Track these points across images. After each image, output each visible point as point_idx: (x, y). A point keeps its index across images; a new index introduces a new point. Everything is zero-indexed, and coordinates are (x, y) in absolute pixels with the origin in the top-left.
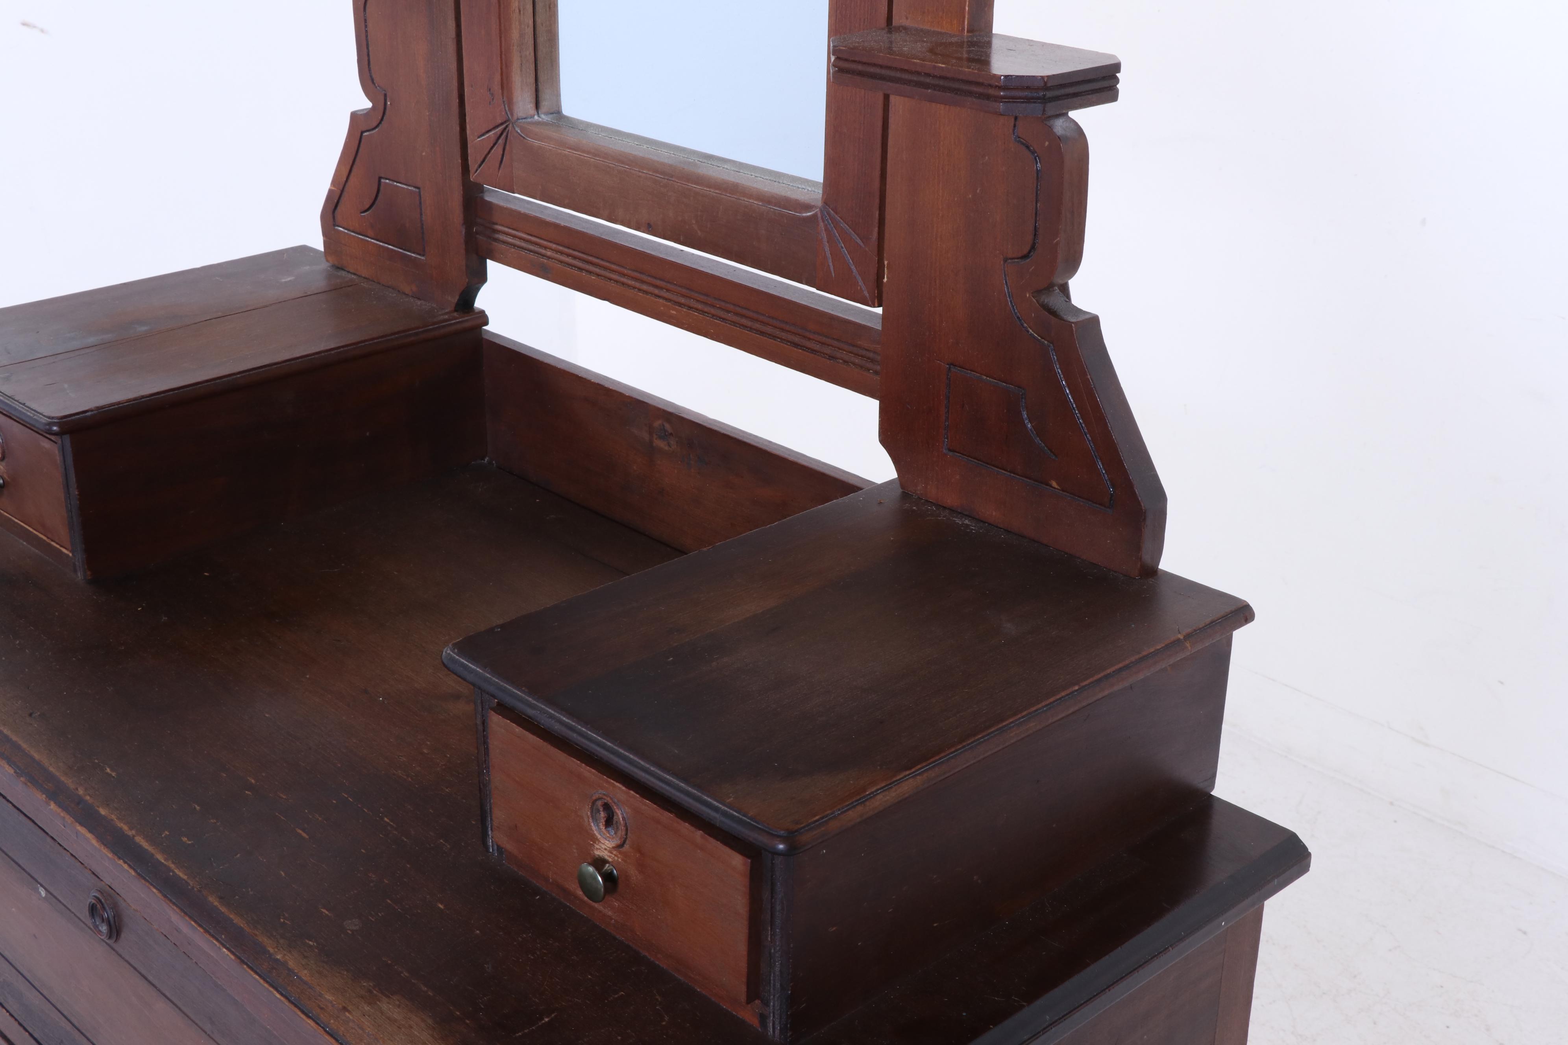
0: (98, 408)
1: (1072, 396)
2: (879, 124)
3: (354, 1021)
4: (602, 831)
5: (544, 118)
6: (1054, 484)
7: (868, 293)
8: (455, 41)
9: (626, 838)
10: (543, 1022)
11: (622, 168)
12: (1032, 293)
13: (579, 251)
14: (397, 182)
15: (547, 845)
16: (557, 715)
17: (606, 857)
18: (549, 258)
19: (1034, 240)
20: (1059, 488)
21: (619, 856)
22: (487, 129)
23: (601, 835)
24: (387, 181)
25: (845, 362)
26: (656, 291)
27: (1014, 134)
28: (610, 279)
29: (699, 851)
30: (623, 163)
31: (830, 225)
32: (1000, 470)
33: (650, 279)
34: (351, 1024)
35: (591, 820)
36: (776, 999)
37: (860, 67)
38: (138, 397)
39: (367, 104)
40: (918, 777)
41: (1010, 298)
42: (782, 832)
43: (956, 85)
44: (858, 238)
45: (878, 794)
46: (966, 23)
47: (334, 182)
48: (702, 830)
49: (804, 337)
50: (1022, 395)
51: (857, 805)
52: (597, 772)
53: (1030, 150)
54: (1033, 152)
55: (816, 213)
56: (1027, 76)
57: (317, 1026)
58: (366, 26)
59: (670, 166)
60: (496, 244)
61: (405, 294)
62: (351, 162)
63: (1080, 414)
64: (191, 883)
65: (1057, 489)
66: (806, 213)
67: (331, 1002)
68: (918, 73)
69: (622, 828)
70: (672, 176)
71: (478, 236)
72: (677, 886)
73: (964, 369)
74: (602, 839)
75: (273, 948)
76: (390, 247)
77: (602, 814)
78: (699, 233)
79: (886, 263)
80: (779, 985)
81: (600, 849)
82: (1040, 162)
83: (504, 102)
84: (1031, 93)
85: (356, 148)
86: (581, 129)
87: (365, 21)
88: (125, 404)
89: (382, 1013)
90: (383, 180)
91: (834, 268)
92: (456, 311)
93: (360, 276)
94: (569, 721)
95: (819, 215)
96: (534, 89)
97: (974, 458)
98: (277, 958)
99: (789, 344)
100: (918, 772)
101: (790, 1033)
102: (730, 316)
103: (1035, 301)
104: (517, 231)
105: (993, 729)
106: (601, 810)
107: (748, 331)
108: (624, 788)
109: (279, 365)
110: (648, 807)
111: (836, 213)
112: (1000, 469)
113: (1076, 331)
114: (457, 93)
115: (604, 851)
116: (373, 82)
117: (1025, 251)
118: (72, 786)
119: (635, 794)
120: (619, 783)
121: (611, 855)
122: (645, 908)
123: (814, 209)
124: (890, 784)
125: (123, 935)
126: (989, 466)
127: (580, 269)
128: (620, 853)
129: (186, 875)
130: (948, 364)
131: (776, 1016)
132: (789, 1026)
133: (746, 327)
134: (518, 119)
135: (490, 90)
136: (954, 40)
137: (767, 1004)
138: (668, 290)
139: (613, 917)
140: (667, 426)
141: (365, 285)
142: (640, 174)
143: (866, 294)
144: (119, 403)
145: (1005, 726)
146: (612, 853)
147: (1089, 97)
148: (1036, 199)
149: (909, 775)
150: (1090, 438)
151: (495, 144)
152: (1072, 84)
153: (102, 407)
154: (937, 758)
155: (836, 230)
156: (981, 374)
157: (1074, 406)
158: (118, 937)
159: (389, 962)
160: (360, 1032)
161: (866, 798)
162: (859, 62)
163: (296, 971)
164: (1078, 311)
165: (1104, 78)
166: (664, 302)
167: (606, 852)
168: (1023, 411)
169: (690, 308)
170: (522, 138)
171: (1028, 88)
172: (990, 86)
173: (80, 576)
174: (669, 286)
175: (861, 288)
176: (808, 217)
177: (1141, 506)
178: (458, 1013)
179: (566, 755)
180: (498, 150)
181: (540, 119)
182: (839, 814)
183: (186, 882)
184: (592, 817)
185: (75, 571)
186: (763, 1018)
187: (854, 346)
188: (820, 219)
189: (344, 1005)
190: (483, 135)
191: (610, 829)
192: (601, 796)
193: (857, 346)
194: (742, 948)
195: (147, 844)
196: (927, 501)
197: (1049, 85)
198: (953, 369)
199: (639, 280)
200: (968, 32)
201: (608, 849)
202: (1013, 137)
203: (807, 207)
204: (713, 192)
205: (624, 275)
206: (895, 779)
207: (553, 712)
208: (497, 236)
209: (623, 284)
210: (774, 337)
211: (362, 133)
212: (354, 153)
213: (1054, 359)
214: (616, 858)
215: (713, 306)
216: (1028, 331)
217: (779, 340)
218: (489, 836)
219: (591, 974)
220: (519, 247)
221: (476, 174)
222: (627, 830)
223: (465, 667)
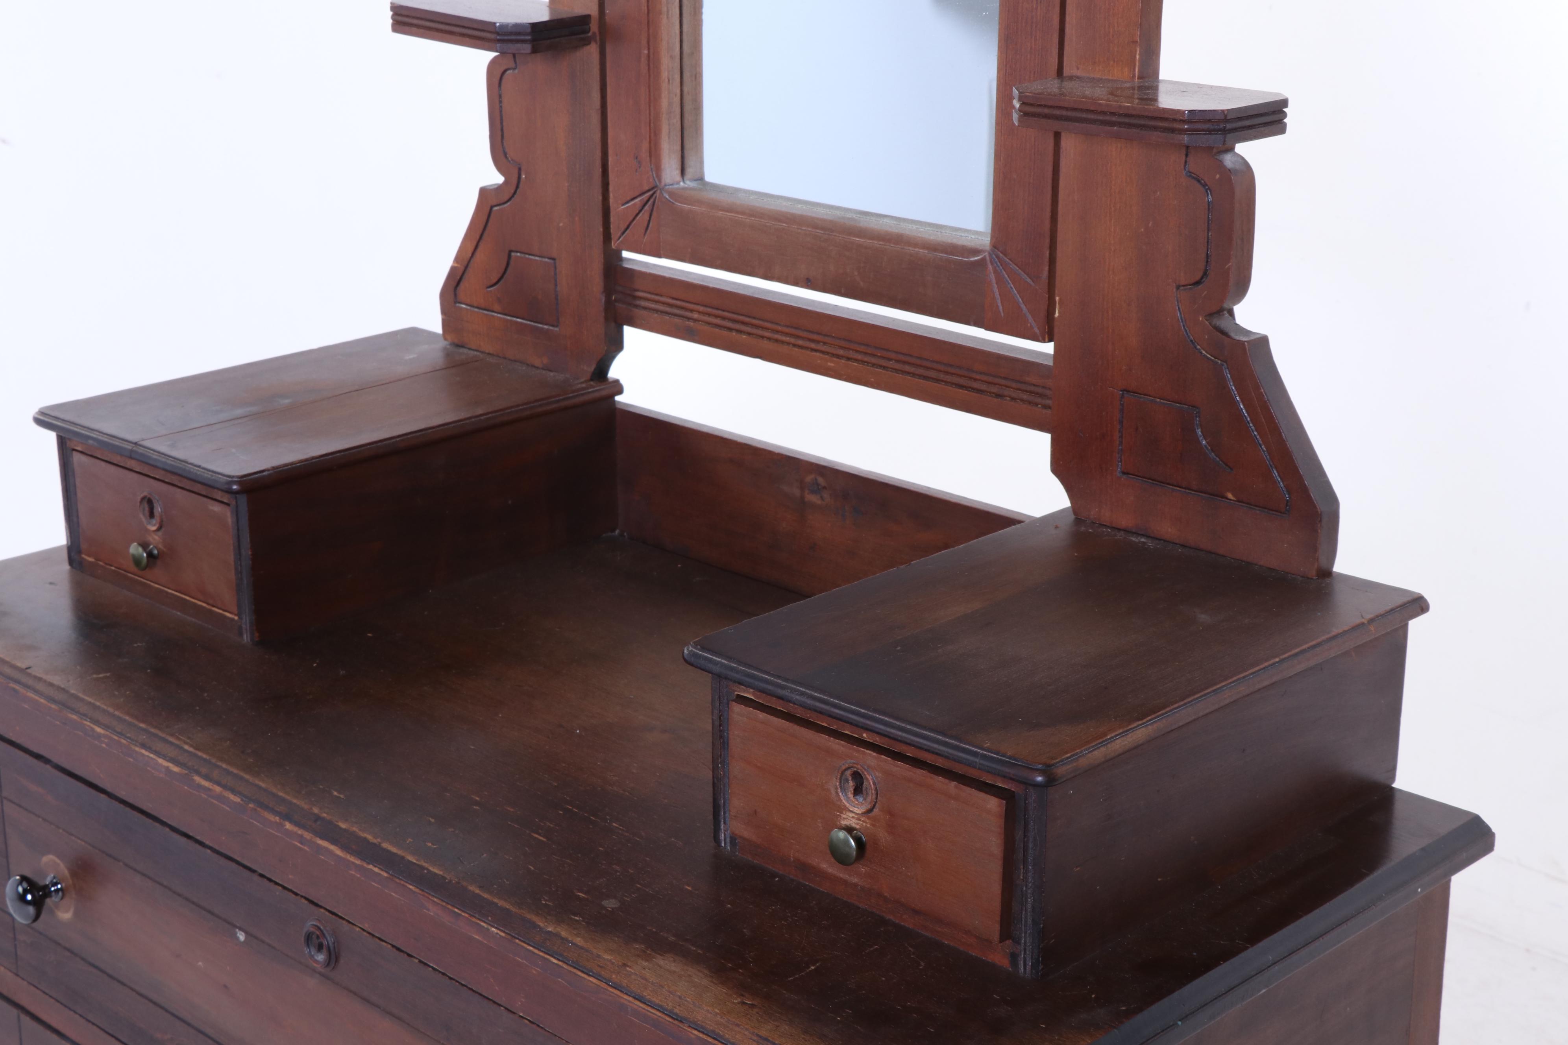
0: (274, 468)
1: (1246, 411)
2: (1050, 169)
3: (636, 974)
4: (851, 800)
5: (689, 184)
6: (1230, 496)
7: (1039, 328)
8: (600, 112)
9: (876, 802)
10: (810, 969)
11: (780, 226)
12: (1205, 316)
13: (729, 312)
14: (530, 255)
15: (789, 825)
16: (809, 692)
17: (854, 825)
18: (695, 320)
19: (1206, 267)
20: (1234, 499)
21: (868, 821)
22: (632, 197)
23: (849, 803)
24: (519, 254)
25: (1013, 399)
26: (813, 345)
27: (1185, 169)
28: (763, 337)
29: (953, 801)
30: (780, 221)
31: (999, 267)
32: (1176, 488)
33: (805, 334)
34: (633, 977)
35: (839, 790)
36: (1028, 935)
37: (1046, 111)
38: (309, 458)
39: (499, 179)
40: (1149, 727)
41: (1183, 323)
42: (1040, 766)
43: (1142, 122)
44: (1028, 278)
45: (1116, 739)
46: (1137, 70)
47: (457, 259)
48: (955, 781)
49: (970, 378)
50: (1196, 414)
51: (1100, 746)
52: (846, 744)
53: (1201, 184)
54: (1205, 185)
55: (985, 256)
56: (1209, 110)
57: (599, 981)
58: (500, 102)
59: (831, 221)
60: (637, 310)
61: (535, 367)
62: (478, 237)
63: (1254, 427)
64: (448, 877)
65: (1233, 500)
66: (974, 257)
67: (610, 961)
68: (1104, 113)
69: (873, 792)
70: (833, 231)
71: (617, 304)
72: (929, 840)
73: (1137, 393)
74: (851, 806)
75: (543, 923)
76: (519, 320)
77: (851, 784)
78: (862, 284)
79: (1057, 299)
80: (1031, 921)
81: (847, 818)
82: (1211, 194)
83: (652, 169)
84: (1213, 125)
85: (484, 224)
86: (730, 192)
87: (500, 96)
88: (298, 465)
89: (661, 967)
90: (513, 254)
91: (1003, 309)
92: (591, 380)
93: (482, 352)
94: (821, 696)
95: (988, 258)
96: (680, 156)
97: (1149, 479)
98: (549, 931)
99: (954, 386)
100: (1148, 723)
101: (1042, 967)
102: (891, 364)
103: (1208, 324)
104: (661, 296)
105: (1209, 690)
106: (850, 779)
107: (910, 376)
108: (875, 754)
109: (434, 430)
110: (899, 768)
111: (1005, 255)
112: (1175, 486)
113: (1248, 349)
114: (600, 163)
115: (851, 819)
116: (506, 157)
117: (1198, 278)
118: (306, 807)
119: (886, 758)
120: (870, 750)
121: (858, 822)
122: (895, 868)
123: (981, 253)
124: (1126, 731)
125: (342, 961)
126: (1164, 485)
127: (730, 329)
128: (869, 818)
129: (441, 871)
130: (1121, 391)
131: (1028, 953)
132: (1040, 959)
133: (908, 373)
134: (665, 185)
135: (637, 158)
136: (1128, 85)
137: (1017, 942)
138: (825, 343)
139: (859, 884)
140: (821, 480)
141: (490, 359)
142: (799, 231)
143: (1036, 330)
144: (292, 464)
145: (1219, 688)
146: (860, 820)
147: (1262, 129)
148: (1208, 228)
149: (1141, 725)
150: (1265, 449)
151: (640, 211)
152: (1248, 117)
153: (278, 467)
154: (1164, 711)
155: (1005, 271)
156: (1154, 397)
157: (1249, 419)
158: (337, 964)
159: (654, 930)
160: (644, 982)
161: (1108, 742)
162: (1045, 106)
163: (569, 939)
164: (1248, 333)
165: (1274, 113)
166: (821, 355)
167: (854, 820)
168: (1198, 429)
169: (849, 359)
170: (671, 204)
171: (1209, 121)
172: (1175, 120)
173: (246, 638)
174: (827, 339)
175: (1031, 325)
176: (976, 261)
177: (1317, 508)
178: (730, 965)
179: (813, 732)
180: (644, 216)
181: (686, 186)
182: (1086, 754)
183: (443, 877)
184: (841, 787)
185: (241, 634)
186: (1014, 957)
187: (1021, 382)
188: (988, 262)
189: (623, 962)
190: (628, 202)
191: (858, 797)
192: (851, 765)
193: (1025, 383)
194: (996, 888)
195: (395, 849)
196: (1100, 524)
197: (1229, 117)
198: (1126, 395)
199: (794, 335)
200: (1138, 78)
201: (856, 816)
202: (1184, 173)
203: (975, 251)
204: (876, 244)
205: (778, 332)
206: (1130, 727)
207: (804, 690)
208: (638, 302)
209: (777, 341)
210: (937, 380)
211: (492, 207)
212: (482, 227)
213: (1228, 377)
214: (864, 824)
215: (873, 355)
216: (1201, 353)
217: (943, 383)
218: (721, 830)
219: (843, 934)
220: (662, 312)
221: (618, 242)
222: (877, 794)
223: (710, 660)
